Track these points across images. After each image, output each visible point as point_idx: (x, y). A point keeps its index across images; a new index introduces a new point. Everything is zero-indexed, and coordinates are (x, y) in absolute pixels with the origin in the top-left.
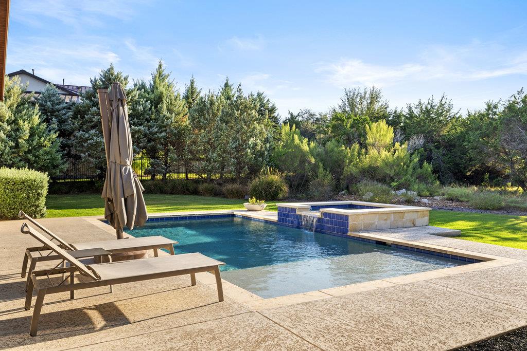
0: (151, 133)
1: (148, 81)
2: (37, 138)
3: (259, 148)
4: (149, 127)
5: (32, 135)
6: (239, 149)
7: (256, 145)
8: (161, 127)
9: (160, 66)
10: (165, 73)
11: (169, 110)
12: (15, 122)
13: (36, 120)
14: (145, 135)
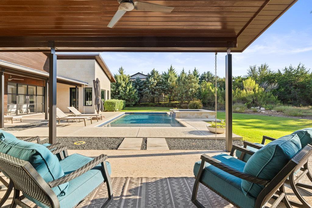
0: (164, 88)
1: (167, 72)
2: (131, 91)
3: (194, 92)
4: (163, 86)
5: (130, 90)
6: (186, 92)
7: (193, 91)
8: (167, 86)
9: (171, 67)
10: (173, 69)
11: (170, 81)
12: (126, 87)
13: (131, 86)
14: (162, 89)
